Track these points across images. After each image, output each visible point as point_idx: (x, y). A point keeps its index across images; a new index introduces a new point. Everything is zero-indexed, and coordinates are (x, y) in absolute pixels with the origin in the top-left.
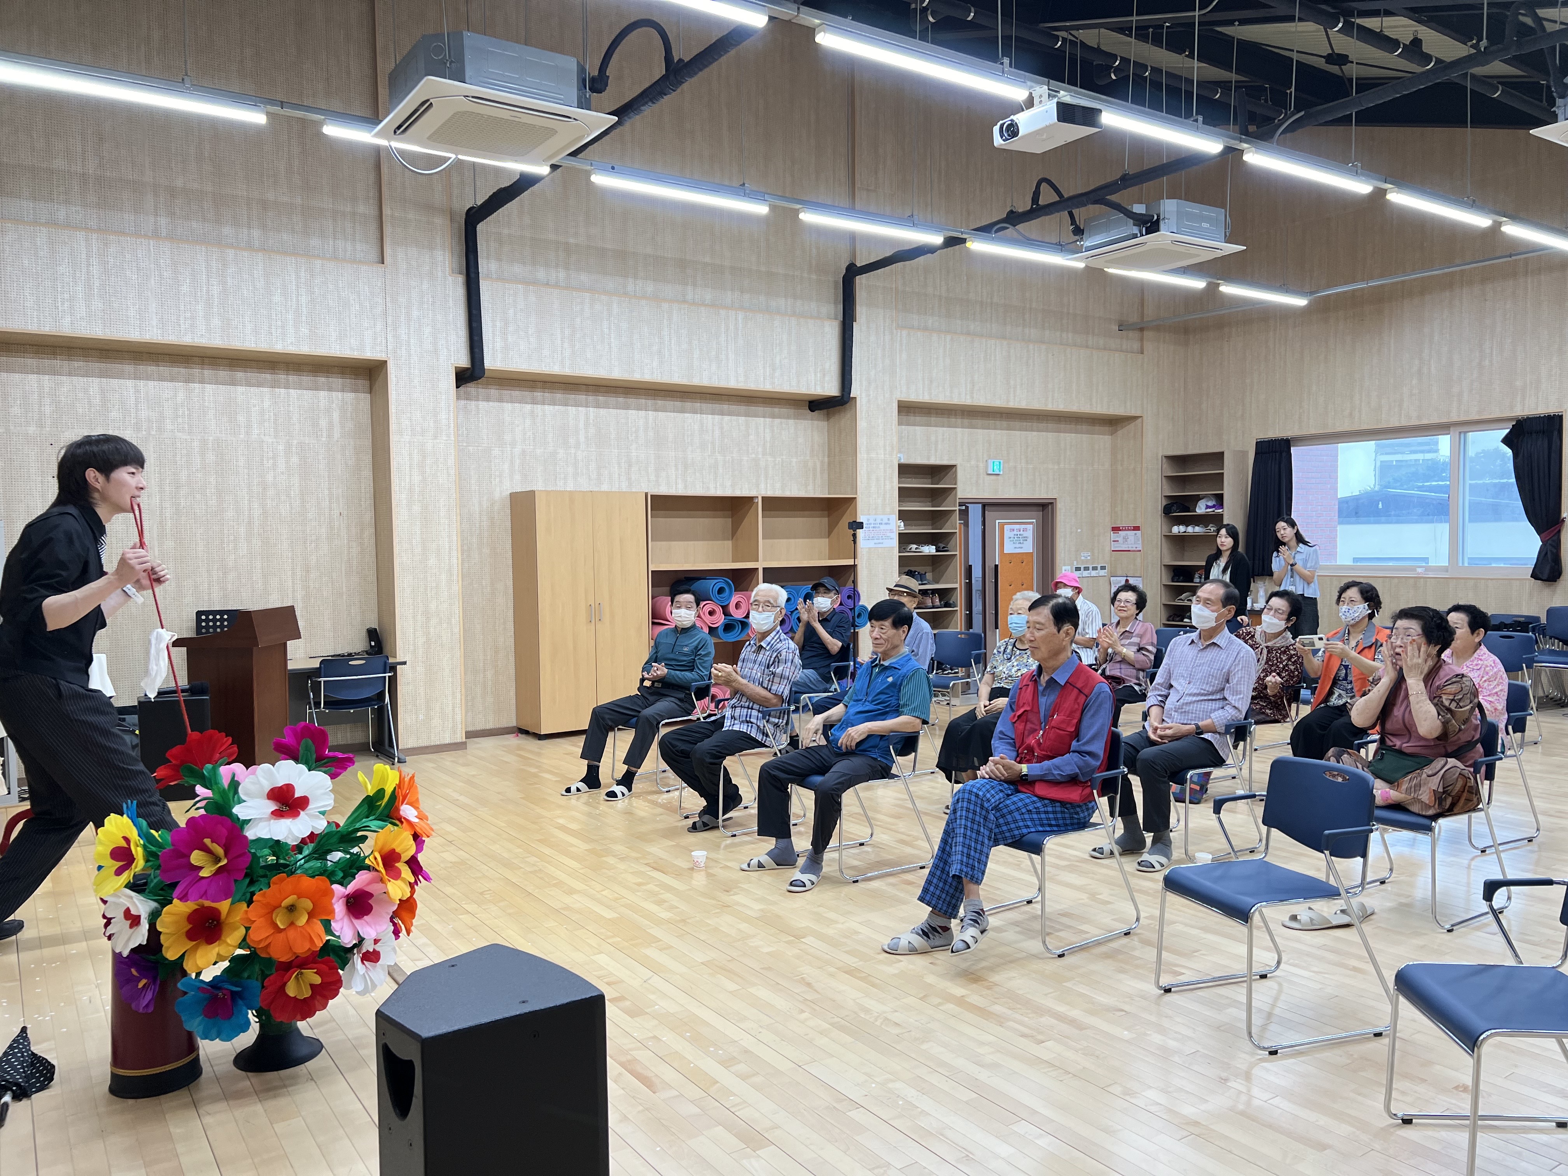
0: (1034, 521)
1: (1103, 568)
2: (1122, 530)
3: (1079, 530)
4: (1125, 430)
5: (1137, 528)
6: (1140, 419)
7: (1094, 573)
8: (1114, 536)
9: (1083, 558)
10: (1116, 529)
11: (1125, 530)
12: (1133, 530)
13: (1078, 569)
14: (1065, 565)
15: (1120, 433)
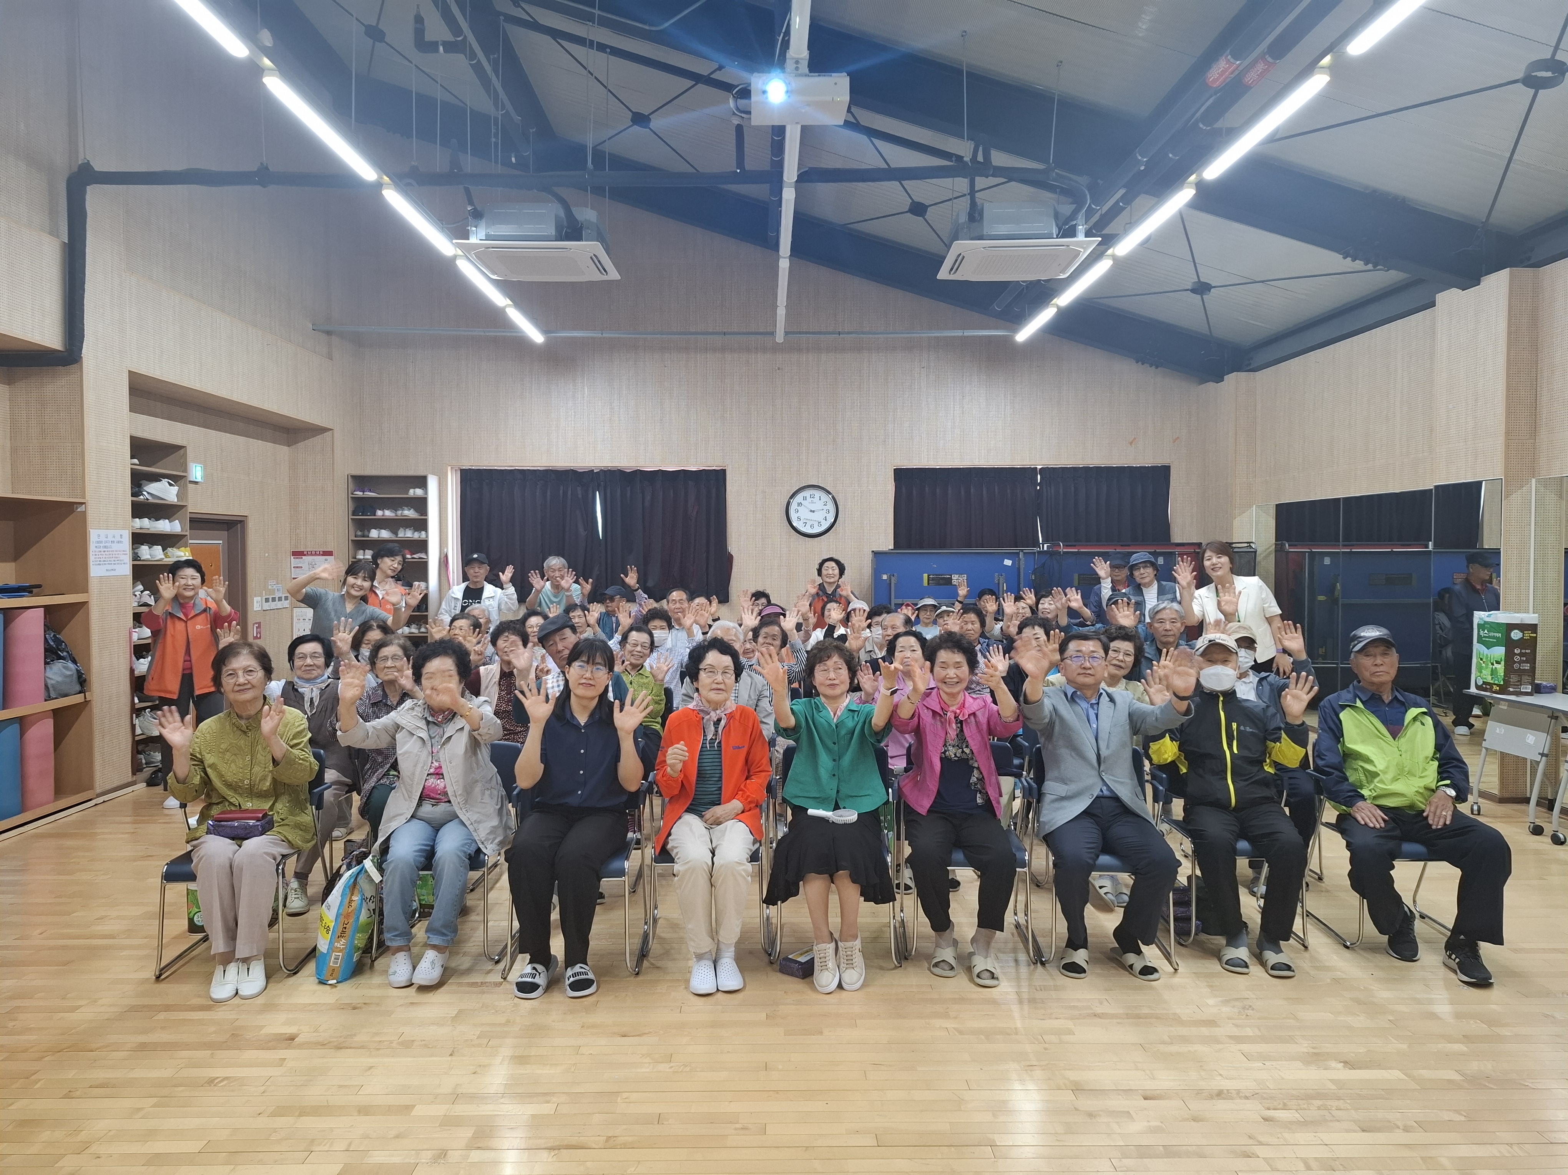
0: (221, 542)
1: (286, 598)
2: (307, 555)
3: (267, 555)
4: (309, 442)
5: (329, 553)
6: (329, 433)
7: (279, 605)
8: (295, 562)
9: (270, 587)
10: (298, 554)
11: (312, 554)
12: (323, 555)
13: (267, 600)
14: (255, 596)
15: (301, 445)
